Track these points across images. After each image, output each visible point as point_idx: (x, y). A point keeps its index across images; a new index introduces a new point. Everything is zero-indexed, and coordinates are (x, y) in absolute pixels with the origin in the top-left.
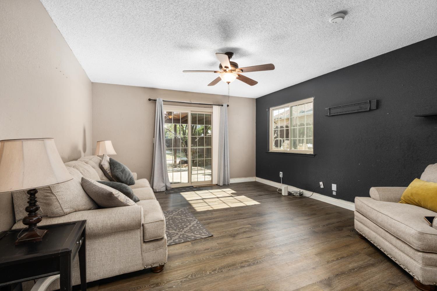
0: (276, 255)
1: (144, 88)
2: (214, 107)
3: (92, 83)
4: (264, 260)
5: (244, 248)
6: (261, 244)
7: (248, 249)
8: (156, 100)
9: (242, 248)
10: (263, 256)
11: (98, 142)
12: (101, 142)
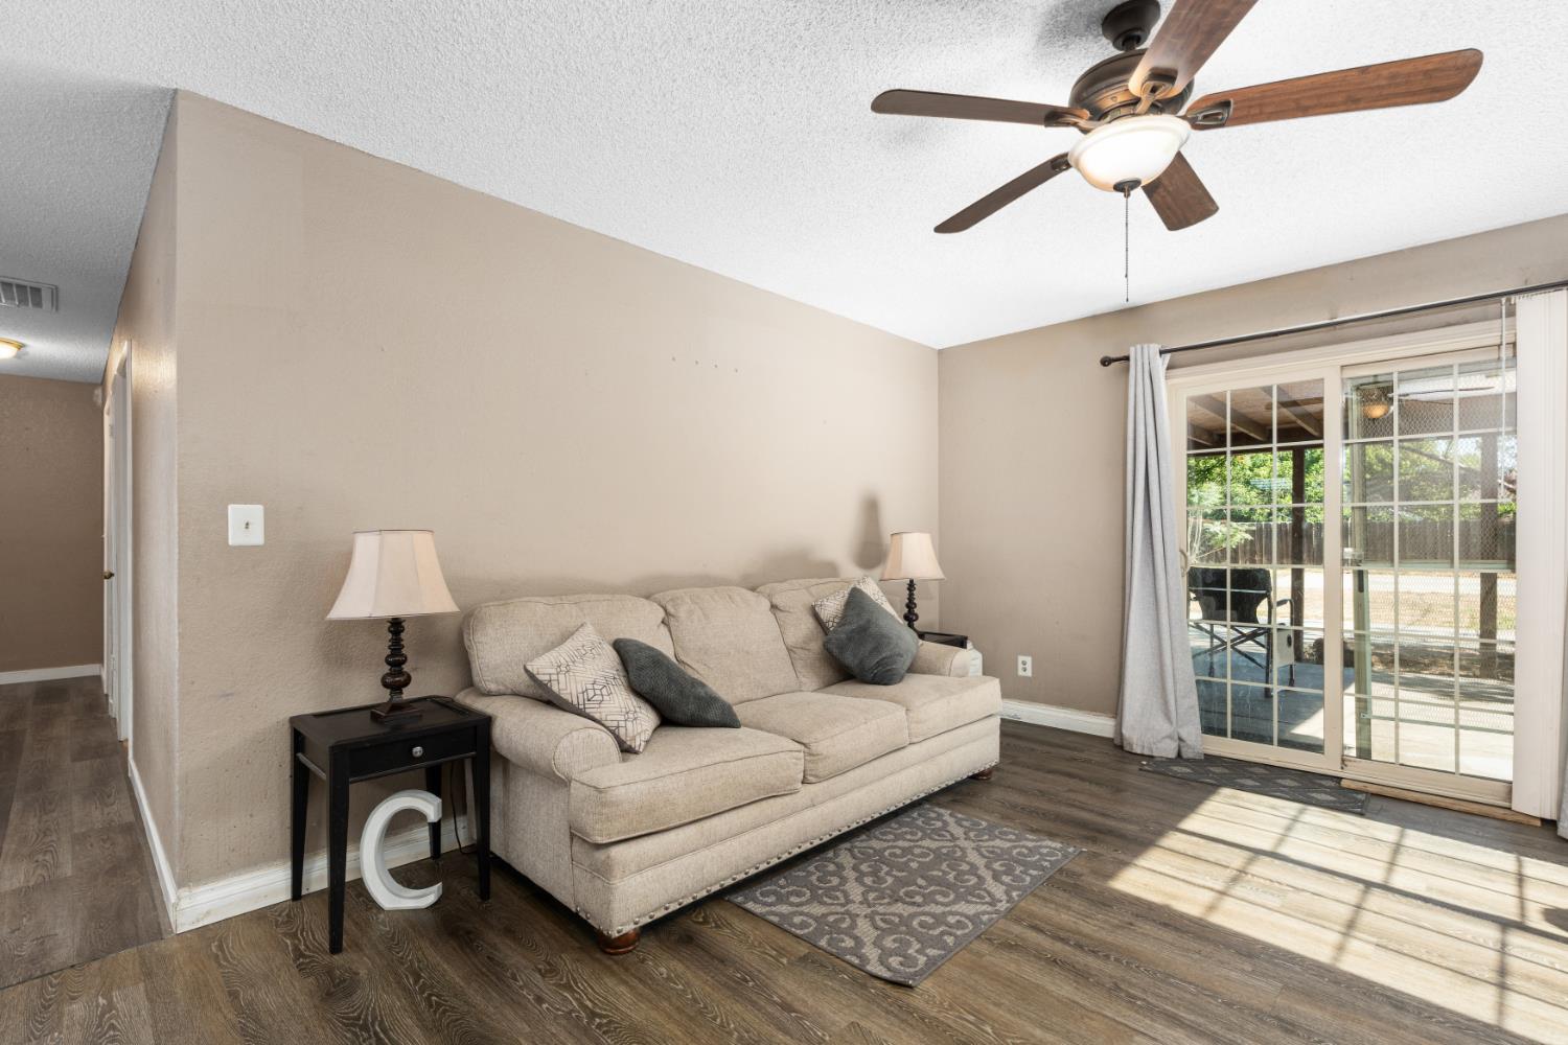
1: (1095, 318)
2: (1523, 304)
3: (940, 352)
8: (1127, 358)
11: (895, 537)
12: (904, 536)
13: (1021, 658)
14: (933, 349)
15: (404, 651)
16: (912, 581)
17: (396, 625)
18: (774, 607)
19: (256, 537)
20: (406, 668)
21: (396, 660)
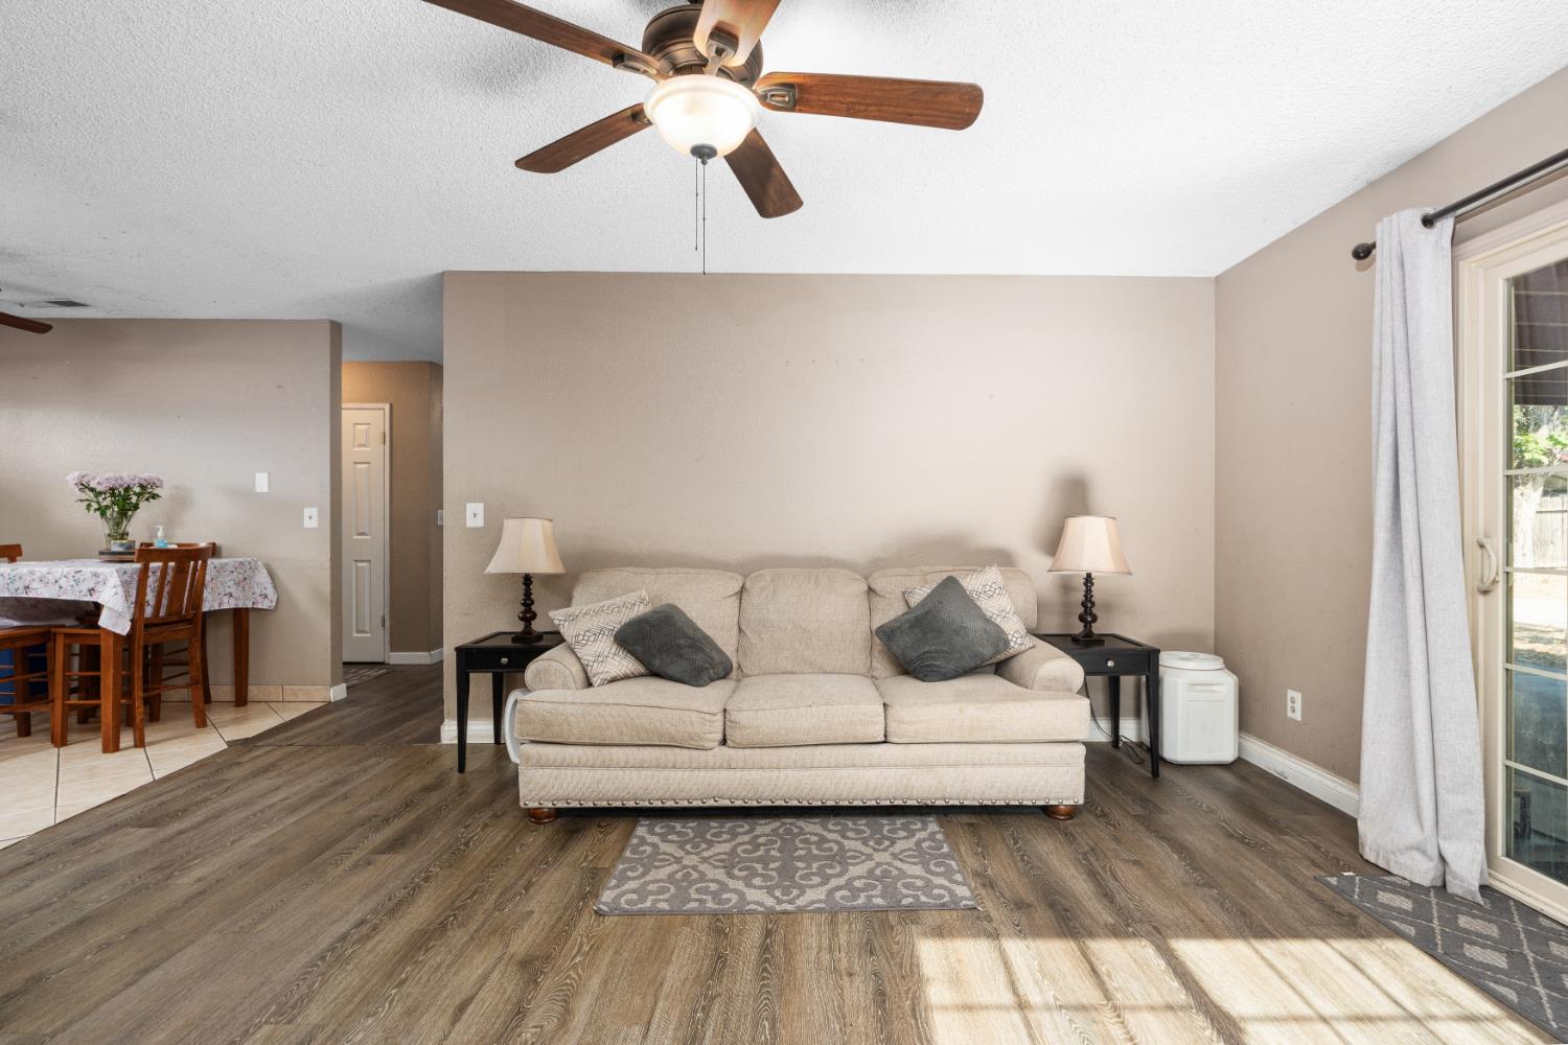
0: (266, 1022)
4: (305, 979)
5: (421, 958)
6: (370, 1020)
7: (404, 969)
9: (429, 954)
10: (321, 987)
13: (1291, 693)
14: (1207, 279)
15: (532, 597)
16: (1089, 575)
17: (527, 579)
18: (870, 590)
19: (479, 522)
20: (534, 608)
21: (528, 602)
